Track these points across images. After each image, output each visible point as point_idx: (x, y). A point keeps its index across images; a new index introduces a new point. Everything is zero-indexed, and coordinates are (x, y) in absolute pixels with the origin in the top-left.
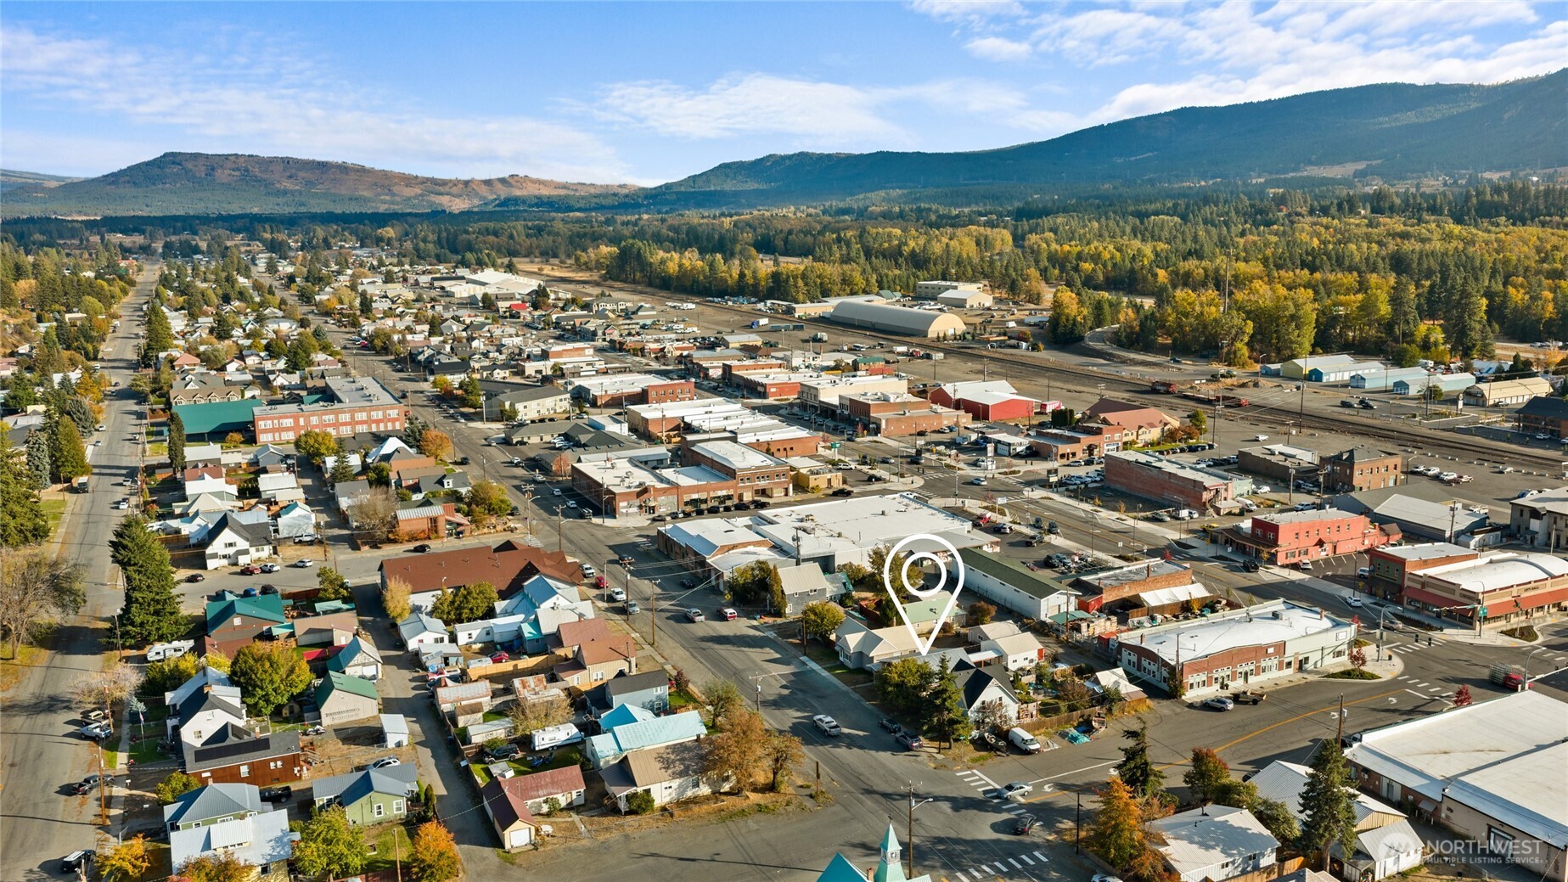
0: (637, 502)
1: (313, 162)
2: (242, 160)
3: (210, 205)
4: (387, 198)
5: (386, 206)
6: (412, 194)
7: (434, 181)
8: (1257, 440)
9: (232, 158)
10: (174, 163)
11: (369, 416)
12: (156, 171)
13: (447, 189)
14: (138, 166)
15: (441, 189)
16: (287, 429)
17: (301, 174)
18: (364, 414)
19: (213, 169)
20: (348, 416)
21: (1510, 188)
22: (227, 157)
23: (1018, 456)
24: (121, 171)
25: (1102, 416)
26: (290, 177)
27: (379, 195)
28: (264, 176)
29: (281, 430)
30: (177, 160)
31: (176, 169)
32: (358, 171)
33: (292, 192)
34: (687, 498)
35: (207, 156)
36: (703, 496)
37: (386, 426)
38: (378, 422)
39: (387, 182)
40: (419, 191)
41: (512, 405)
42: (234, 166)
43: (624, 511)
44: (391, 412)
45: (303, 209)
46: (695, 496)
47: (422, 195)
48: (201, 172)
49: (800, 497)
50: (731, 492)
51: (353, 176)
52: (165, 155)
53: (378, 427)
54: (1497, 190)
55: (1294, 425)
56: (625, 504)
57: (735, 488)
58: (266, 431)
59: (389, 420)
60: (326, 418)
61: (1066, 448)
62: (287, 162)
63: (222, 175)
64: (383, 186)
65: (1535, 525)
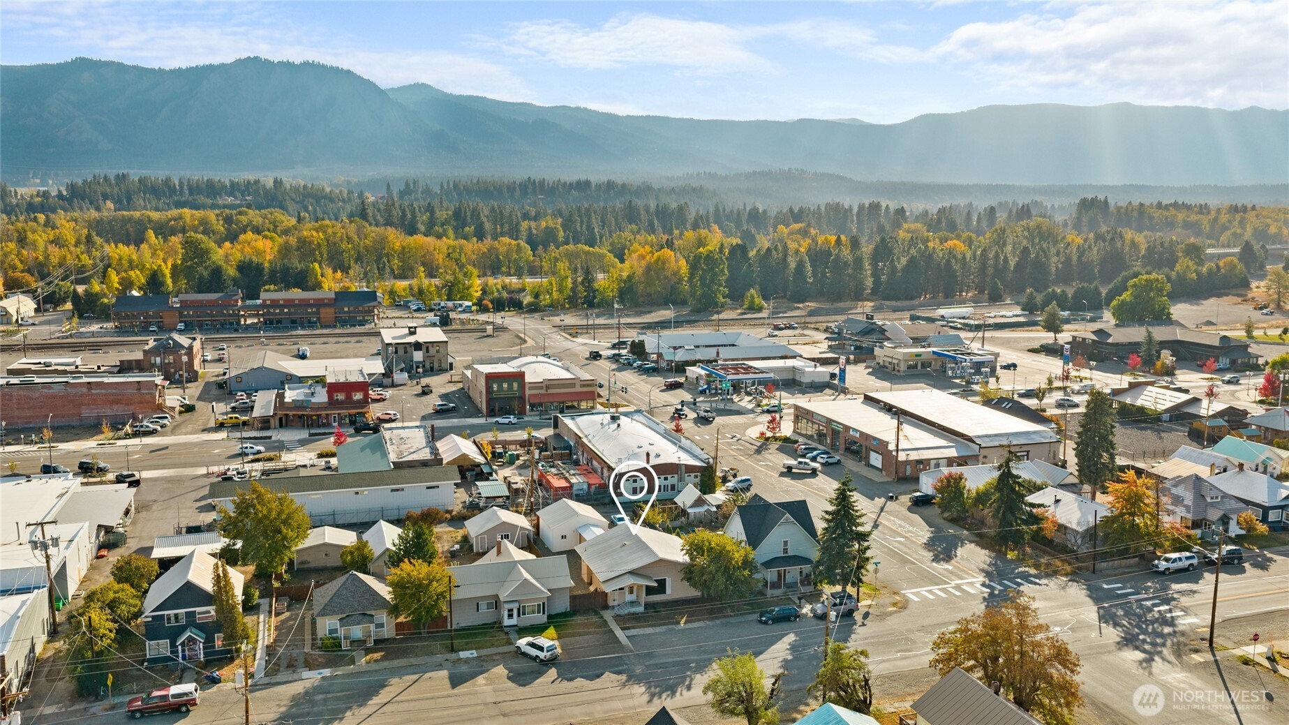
65: (418, 356)
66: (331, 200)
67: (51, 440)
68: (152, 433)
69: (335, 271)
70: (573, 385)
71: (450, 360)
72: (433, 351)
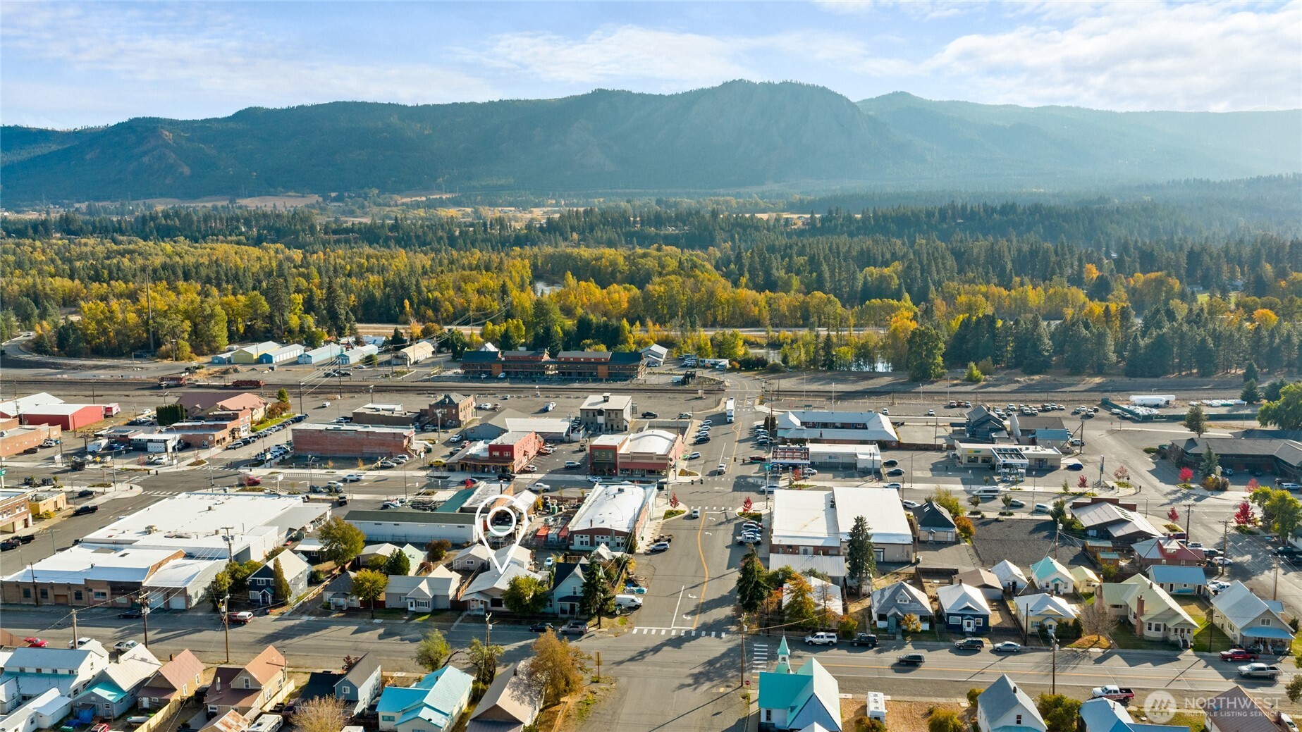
8: (324, 407)
21: (177, 214)
25: (220, 404)
54: (166, 216)
55: (336, 393)
61: (219, 435)
65: (601, 419)
66: (757, 229)
67: (332, 468)
68: (391, 467)
69: (654, 324)
70: (652, 458)
71: (625, 423)
72: (613, 416)
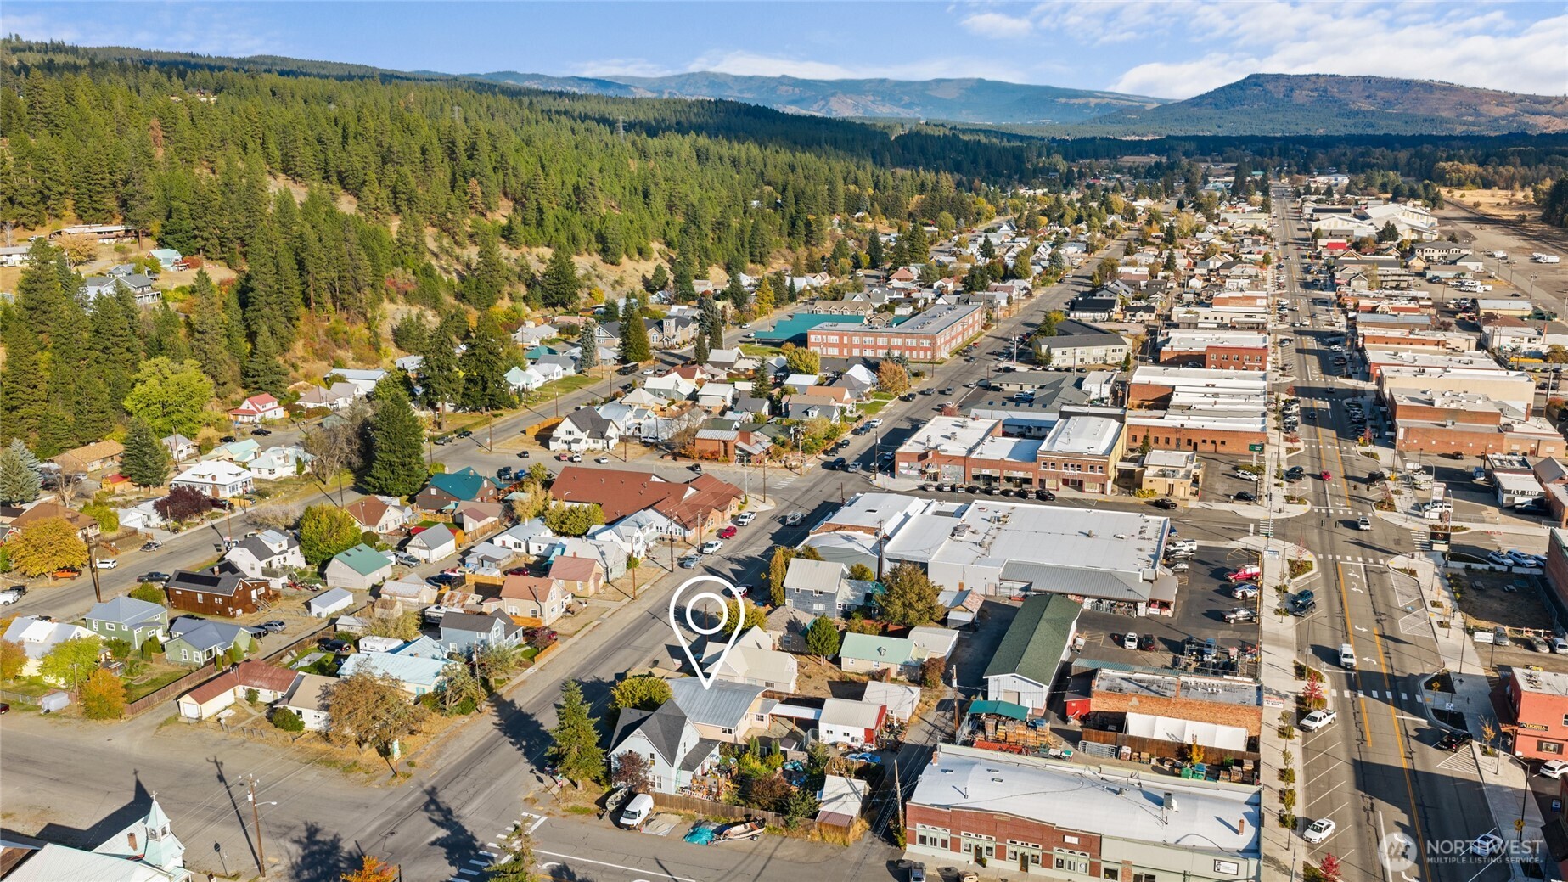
0: (919, 465)
1: (1396, 81)
2: (1322, 80)
3: (1277, 127)
4: (1470, 119)
5: (1465, 128)
6: (1503, 114)
7: (1534, 99)
9: (1313, 79)
10: (1256, 84)
11: (904, 343)
12: (1238, 92)
13: (1549, 107)
14: (1223, 89)
15: (1542, 108)
16: (833, 345)
17: (1381, 94)
18: (900, 340)
19: (1292, 90)
20: (885, 340)
22: (1307, 77)
23: (1513, 510)
24: (1208, 94)
26: (1369, 97)
27: (1462, 115)
28: (1342, 96)
29: (829, 345)
30: (1260, 82)
31: (1256, 90)
32: (1444, 89)
33: (1365, 113)
34: (975, 471)
35: (1288, 77)
36: (996, 473)
37: (918, 355)
38: (911, 349)
39: (1475, 101)
40: (1511, 111)
41: (1048, 350)
42: (1313, 87)
43: (904, 472)
44: (923, 341)
45: (1370, 131)
46: (987, 472)
47: (1514, 115)
48: (1279, 93)
49: (1125, 498)
50: (1030, 475)
51: (1437, 95)
52: (1250, 77)
53: (911, 354)
56: (906, 465)
57: (1035, 471)
58: (816, 345)
59: (922, 349)
60: (866, 339)
62: (1368, 81)
63: (1300, 96)
64: (1469, 106)
